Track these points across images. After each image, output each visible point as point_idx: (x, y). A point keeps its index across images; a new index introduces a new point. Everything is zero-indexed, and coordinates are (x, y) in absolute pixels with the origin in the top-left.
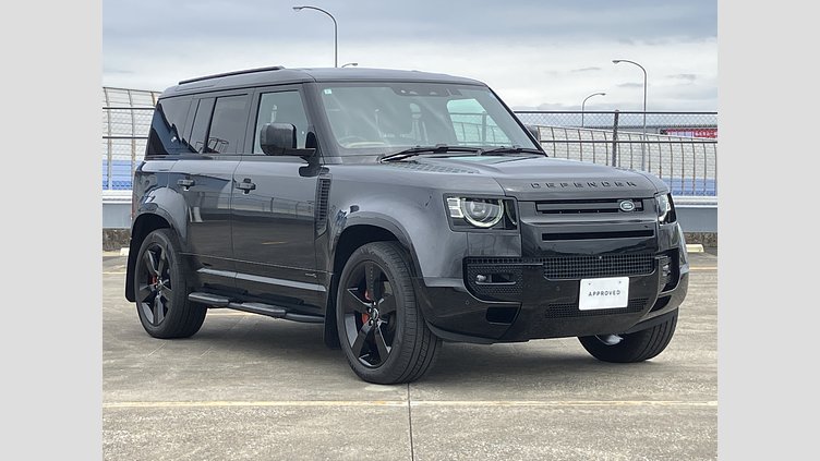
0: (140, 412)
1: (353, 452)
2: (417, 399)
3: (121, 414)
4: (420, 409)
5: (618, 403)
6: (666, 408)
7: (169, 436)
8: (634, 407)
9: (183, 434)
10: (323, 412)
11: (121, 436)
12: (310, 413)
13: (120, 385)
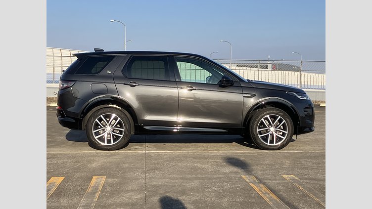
0: (60, 154)
1: (127, 165)
2: (148, 150)
3: (54, 155)
4: (148, 153)
5: (210, 151)
6: (224, 153)
7: (70, 161)
8: (214, 152)
9: (74, 161)
10: (119, 154)
11: (55, 161)
12: (114, 155)
13: (53, 146)
